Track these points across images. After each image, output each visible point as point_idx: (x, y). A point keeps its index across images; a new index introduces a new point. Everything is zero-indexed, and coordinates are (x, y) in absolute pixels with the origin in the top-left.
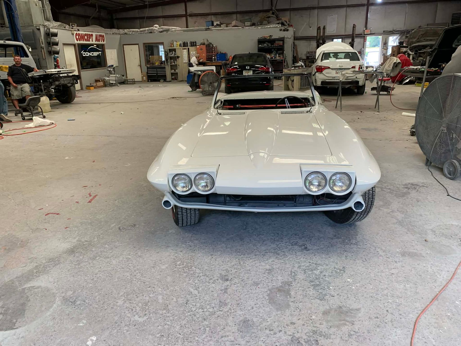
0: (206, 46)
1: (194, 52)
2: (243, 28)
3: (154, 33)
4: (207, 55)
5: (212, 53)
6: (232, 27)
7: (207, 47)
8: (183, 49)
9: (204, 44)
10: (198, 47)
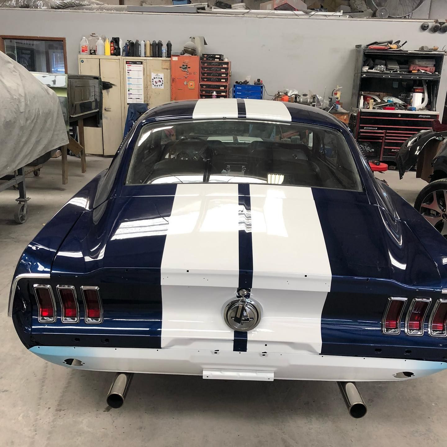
0: (201, 59)
1: (161, 75)
2: (307, 13)
3: (36, 7)
4: (202, 86)
5: (219, 80)
6: (275, 9)
7: (203, 63)
8: (127, 62)
9: (193, 52)
10: (175, 59)
